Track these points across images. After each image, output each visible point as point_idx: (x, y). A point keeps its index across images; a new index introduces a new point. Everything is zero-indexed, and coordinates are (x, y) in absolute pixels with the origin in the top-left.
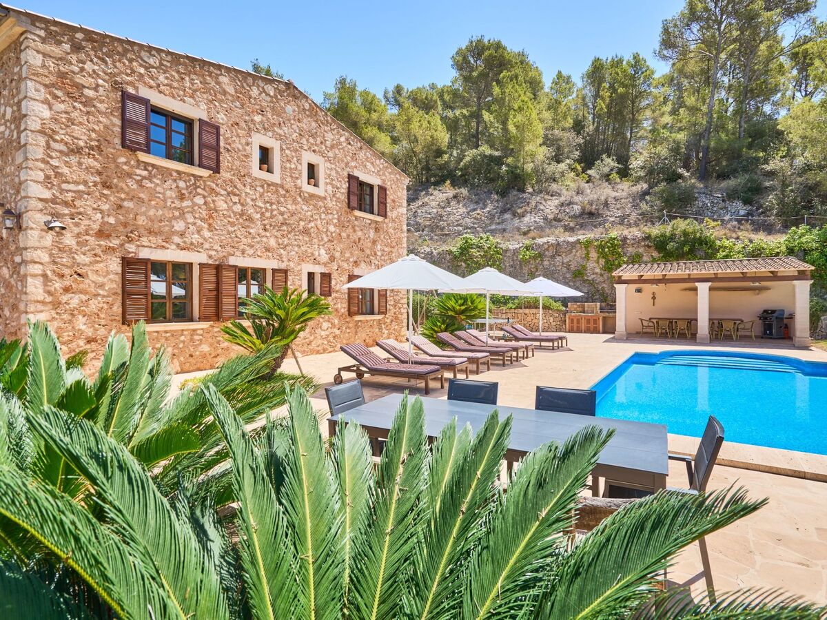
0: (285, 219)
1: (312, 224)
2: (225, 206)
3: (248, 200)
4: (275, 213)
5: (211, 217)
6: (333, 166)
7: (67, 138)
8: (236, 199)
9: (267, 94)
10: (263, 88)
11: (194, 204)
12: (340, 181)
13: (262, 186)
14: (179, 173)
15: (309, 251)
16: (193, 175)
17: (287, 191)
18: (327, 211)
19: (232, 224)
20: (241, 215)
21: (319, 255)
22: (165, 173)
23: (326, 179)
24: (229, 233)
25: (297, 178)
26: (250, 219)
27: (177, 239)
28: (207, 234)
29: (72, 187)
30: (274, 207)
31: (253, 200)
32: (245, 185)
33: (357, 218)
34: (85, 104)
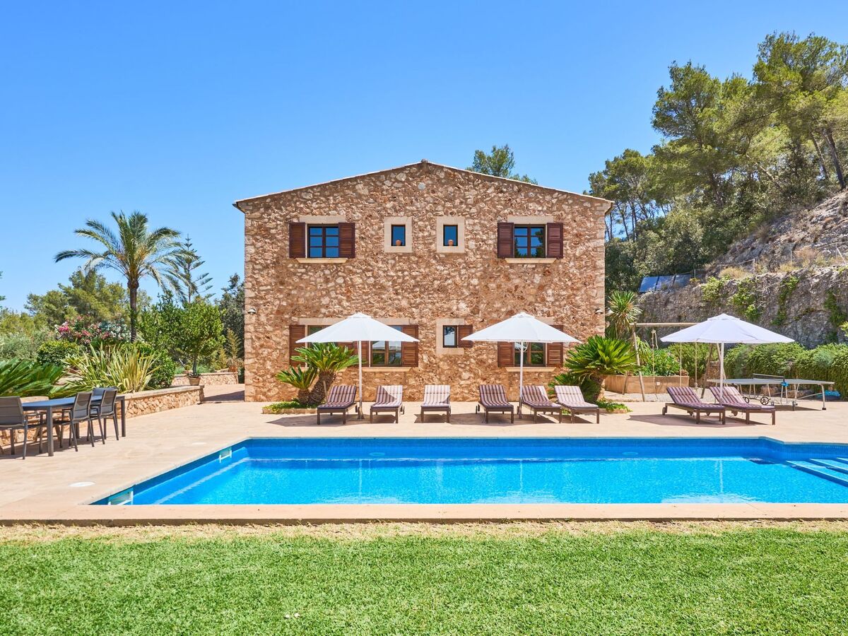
0: (418, 282)
1: (450, 282)
2: (360, 281)
3: (380, 272)
4: (407, 278)
5: (349, 291)
6: (476, 221)
7: (262, 261)
8: (369, 274)
9: (399, 182)
10: (395, 178)
11: (336, 284)
12: (487, 233)
13: (394, 259)
14: (325, 264)
15: (445, 306)
16: (335, 264)
17: (420, 257)
18: (468, 266)
19: (367, 294)
20: (374, 285)
21: (458, 309)
22: (316, 267)
23: (466, 235)
24: (364, 301)
25: (431, 244)
26: (383, 287)
27: (323, 310)
28: (345, 304)
29: (264, 288)
30: (406, 273)
31: (384, 272)
32: (377, 262)
33: (512, 266)
34: (271, 239)
